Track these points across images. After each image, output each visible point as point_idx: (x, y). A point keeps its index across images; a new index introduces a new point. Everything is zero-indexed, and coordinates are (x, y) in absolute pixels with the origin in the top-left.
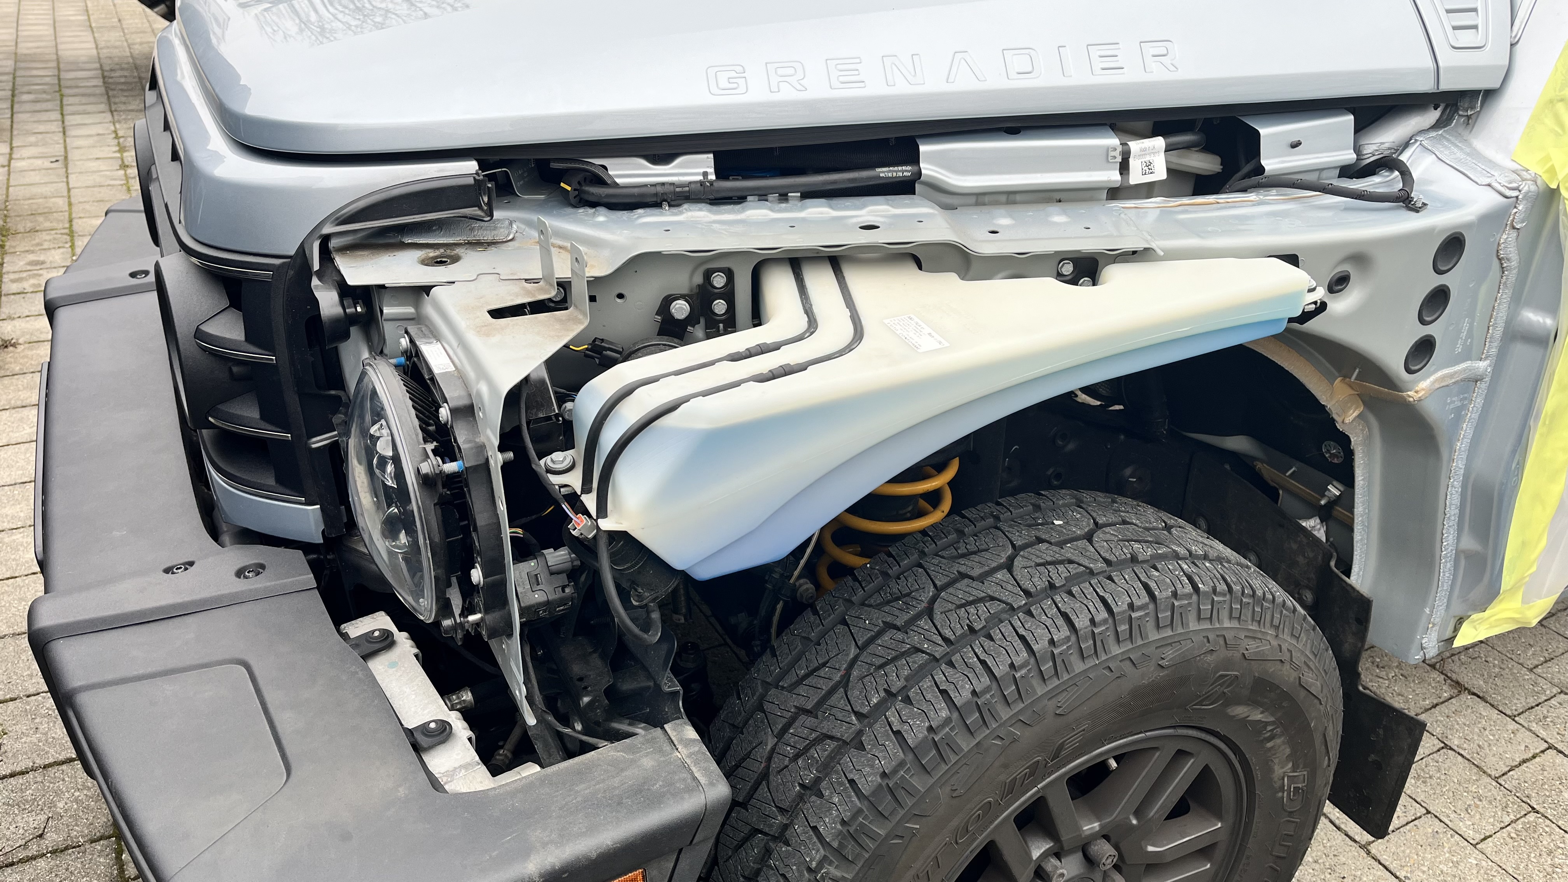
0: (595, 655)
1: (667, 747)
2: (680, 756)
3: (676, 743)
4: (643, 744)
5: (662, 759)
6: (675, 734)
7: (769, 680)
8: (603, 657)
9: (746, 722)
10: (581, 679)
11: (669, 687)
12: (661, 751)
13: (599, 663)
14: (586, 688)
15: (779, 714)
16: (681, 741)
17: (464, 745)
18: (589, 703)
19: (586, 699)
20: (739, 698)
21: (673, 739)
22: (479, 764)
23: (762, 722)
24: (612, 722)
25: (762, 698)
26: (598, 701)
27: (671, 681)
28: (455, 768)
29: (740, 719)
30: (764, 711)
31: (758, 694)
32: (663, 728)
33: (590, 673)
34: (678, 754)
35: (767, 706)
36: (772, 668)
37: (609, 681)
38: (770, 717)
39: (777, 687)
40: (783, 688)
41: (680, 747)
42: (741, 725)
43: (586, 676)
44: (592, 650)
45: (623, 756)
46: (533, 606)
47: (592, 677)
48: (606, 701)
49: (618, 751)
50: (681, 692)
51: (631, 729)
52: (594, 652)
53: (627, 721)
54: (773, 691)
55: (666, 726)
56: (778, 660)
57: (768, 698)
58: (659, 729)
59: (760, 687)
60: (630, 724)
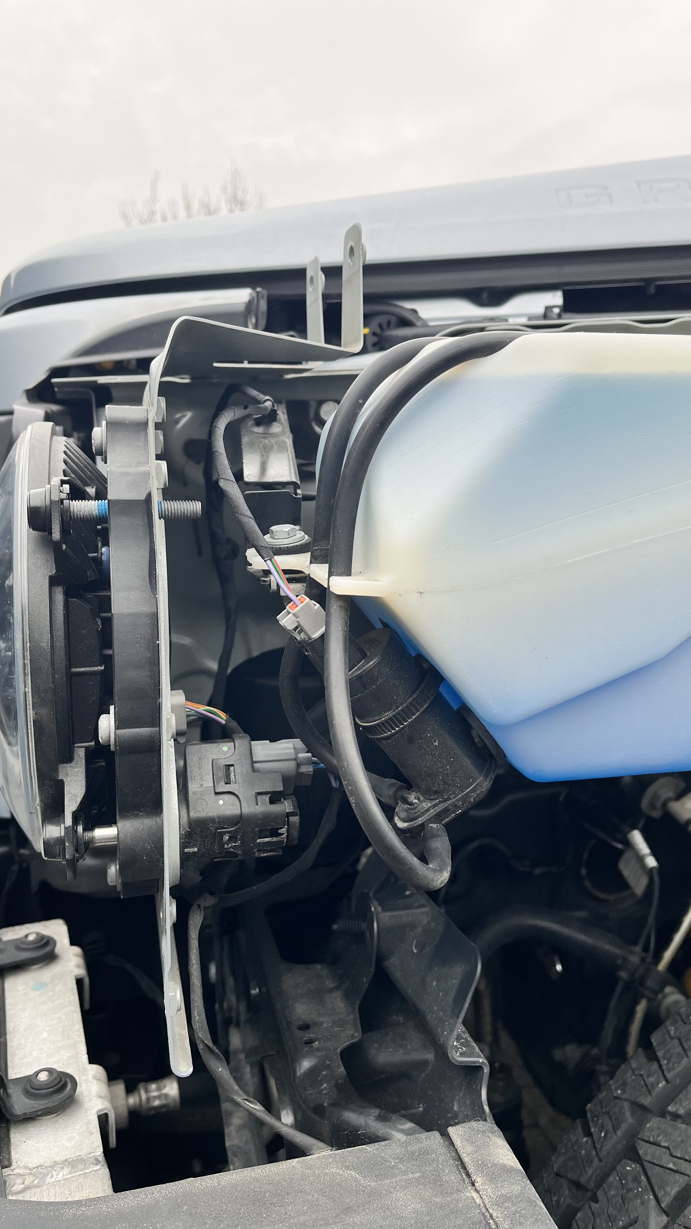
0: (338, 994)
1: (452, 1176)
2: (478, 1201)
3: (471, 1169)
4: (401, 1160)
5: (438, 1200)
6: (469, 1149)
7: (646, 1101)
8: (347, 997)
9: (602, 1181)
10: (305, 1027)
11: (462, 1055)
12: (437, 1181)
13: (342, 1005)
14: (310, 1042)
15: (671, 1166)
16: (482, 1166)
17: (88, 1124)
18: (311, 1072)
19: (306, 1064)
20: (588, 1134)
21: (466, 1159)
22: (98, 1162)
23: (636, 1180)
24: (346, 1108)
25: (633, 1136)
26: (328, 1068)
27: (466, 1044)
28: (56, 1163)
29: (590, 1172)
30: (638, 1160)
31: (624, 1127)
32: (445, 1135)
33: (324, 1019)
34: (475, 1195)
35: (644, 1150)
36: (652, 1079)
37: (353, 1037)
38: (654, 1172)
39: (663, 1114)
40: (676, 1116)
41: (479, 1181)
42: (591, 1185)
43: (315, 1024)
44: (331, 986)
45: (356, 1180)
46: (212, 820)
47: (325, 1025)
48: (342, 1069)
49: (347, 1168)
50: (486, 1070)
51: (378, 1127)
52: (337, 988)
53: (376, 1112)
54: (654, 1123)
55: (451, 1130)
56: (660, 1066)
57: (646, 1135)
58: (436, 1134)
59: (628, 1114)
60: (382, 1118)
